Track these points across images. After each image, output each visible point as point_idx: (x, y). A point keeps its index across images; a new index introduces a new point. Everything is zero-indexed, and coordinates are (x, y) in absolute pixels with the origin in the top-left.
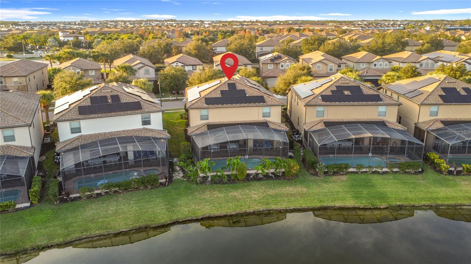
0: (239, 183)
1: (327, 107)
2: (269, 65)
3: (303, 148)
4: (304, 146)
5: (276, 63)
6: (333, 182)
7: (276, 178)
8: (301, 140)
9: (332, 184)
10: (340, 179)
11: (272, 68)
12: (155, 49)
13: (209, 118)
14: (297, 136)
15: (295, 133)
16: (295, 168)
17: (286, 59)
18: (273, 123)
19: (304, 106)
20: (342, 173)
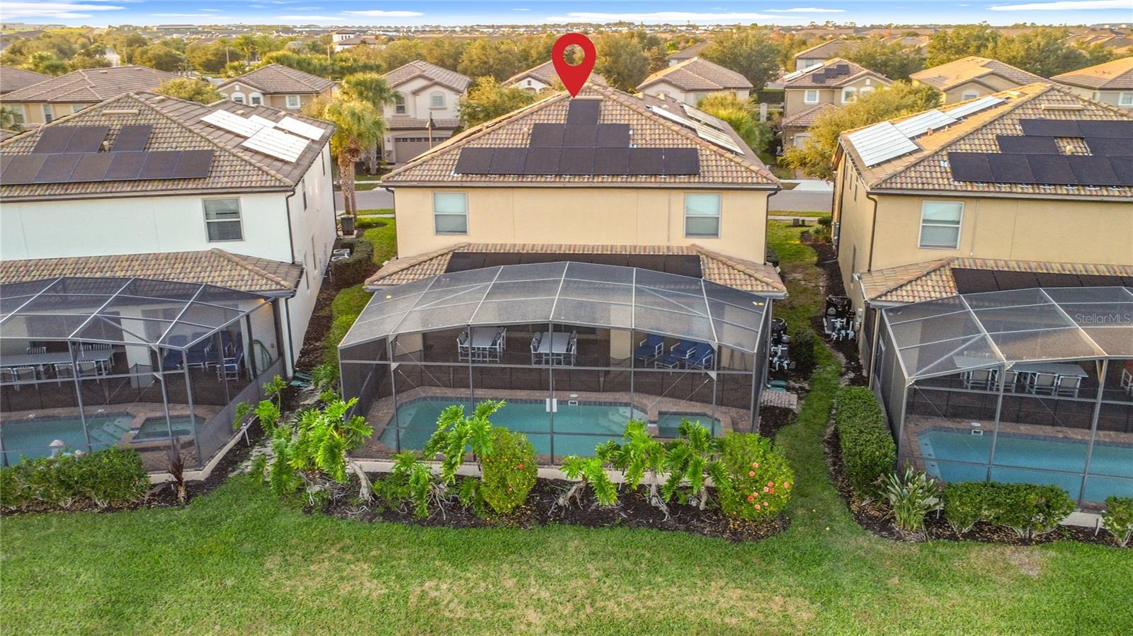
0: (494, 526)
1: (972, 205)
2: (806, 92)
3: (852, 375)
4: (858, 369)
5: (828, 87)
6: (968, 581)
7: (680, 520)
8: (853, 340)
9: (962, 593)
10: (1007, 567)
11: (817, 101)
12: (500, 53)
13: (470, 228)
14: (838, 323)
15: (832, 310)
16: (766, 489)
17: (863, 76)
18: (727, 263)
19: (868, 194)
20: (1020, 532)
